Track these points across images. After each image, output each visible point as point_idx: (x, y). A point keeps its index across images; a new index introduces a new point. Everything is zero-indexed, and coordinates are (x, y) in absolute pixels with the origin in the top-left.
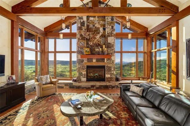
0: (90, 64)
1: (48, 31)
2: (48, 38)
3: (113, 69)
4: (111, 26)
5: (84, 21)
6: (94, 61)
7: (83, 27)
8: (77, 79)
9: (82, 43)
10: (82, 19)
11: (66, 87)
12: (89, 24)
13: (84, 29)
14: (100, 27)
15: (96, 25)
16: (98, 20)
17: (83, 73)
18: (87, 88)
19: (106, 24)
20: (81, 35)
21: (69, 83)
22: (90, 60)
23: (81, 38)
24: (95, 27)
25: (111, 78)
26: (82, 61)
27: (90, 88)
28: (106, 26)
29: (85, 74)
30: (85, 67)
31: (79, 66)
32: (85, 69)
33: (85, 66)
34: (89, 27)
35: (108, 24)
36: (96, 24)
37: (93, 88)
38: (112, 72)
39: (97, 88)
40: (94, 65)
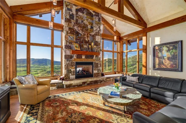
0: (79, 61)
1: (18, 13)
2: (16, 23)
3: (99, 66)
4: (98, 26)
5: (73, 14)
6: (83, 57)
7: (72, 21)
8: (65, 77)
9: (71, 37)
10: (72, 11)
11: (52, 87)
12: (77, 18)
13: (73, 23)
14: (88, 24)
15: (84, 22)
16: (86, 17)
17: (72, 70)
18: (79, 86)
19: (94, 23)
20: (70, 29)
21: (56, 83)
22: (79, 56)
23: (69, 32)
24: (84, 23)
25: (98, 74)
26: (71, 57)
27: (81, 85)
28: (94, 25)
29: (74, 71)
30: (74, 64)
31: (68, 63)
32: (74, 65)
33: (74, 62)
34: (77, 22)
35: (96, 23)
36: (84, 20)
37: (84, 85)
38: (99, 68)
39: (88, 84)
40: (84, 61)
